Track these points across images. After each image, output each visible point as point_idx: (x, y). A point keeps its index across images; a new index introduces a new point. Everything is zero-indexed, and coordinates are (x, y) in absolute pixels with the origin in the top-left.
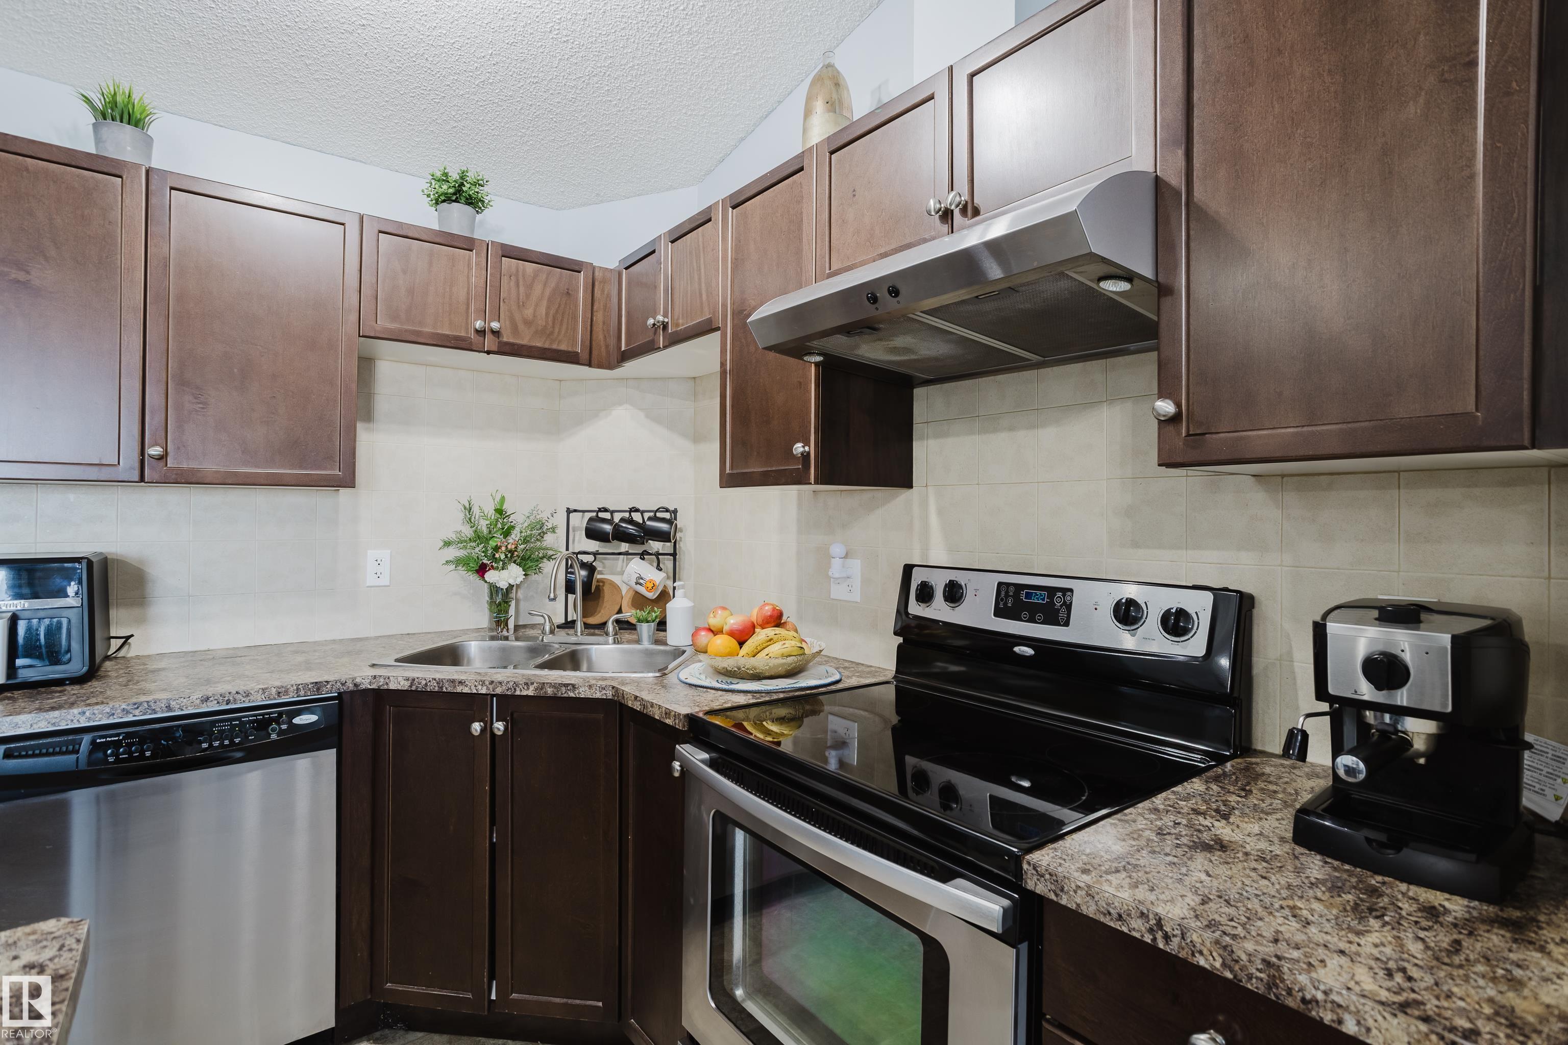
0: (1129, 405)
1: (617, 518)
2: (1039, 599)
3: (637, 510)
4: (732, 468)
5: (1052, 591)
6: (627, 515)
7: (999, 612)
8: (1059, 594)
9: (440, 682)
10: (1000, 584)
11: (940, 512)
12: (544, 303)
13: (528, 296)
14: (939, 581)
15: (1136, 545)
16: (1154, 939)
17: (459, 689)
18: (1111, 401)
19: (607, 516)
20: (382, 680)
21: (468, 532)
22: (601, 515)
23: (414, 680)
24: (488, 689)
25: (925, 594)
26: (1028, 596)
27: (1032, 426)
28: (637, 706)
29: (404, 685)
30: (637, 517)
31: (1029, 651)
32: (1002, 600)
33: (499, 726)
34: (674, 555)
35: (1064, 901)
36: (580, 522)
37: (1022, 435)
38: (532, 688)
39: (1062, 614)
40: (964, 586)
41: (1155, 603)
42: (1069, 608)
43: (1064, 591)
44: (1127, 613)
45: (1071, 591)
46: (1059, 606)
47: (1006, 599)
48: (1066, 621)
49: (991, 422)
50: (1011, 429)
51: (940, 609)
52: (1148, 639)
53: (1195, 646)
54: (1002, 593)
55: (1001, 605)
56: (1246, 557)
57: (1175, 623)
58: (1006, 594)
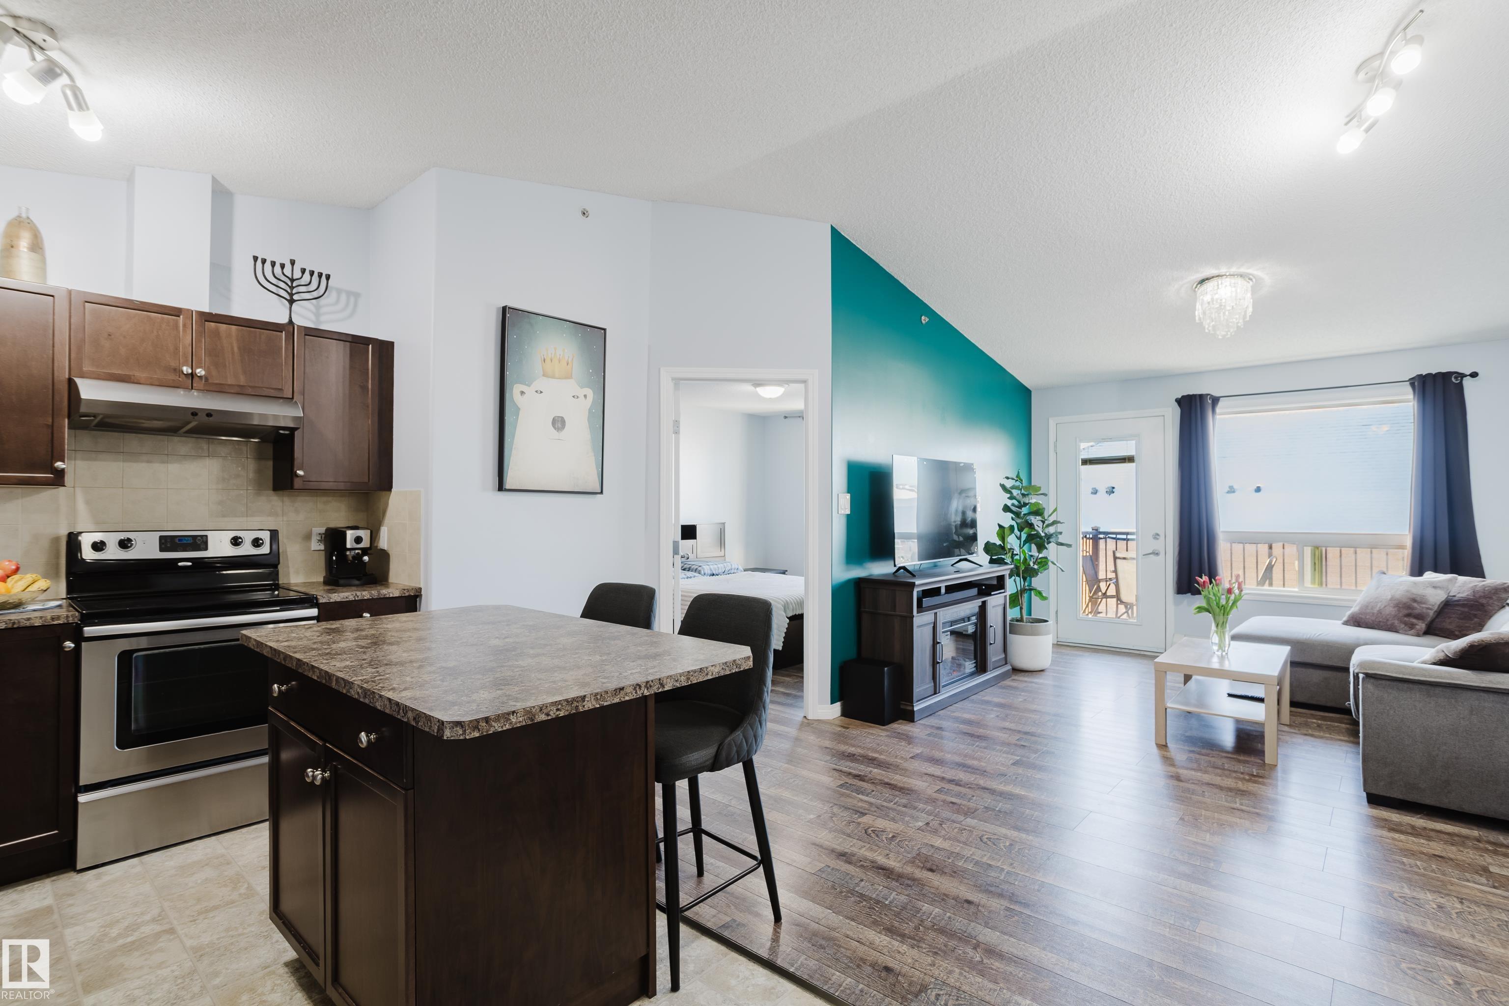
0: (221, 460)
2: (190, 541)
5: (195, 537)
7: (162, 550)
8: (199, 538)
10: (161, 537)
11: (88, 502)
14: (112, 540)
15: (224, 516)
25: (98, 546)
26: (180, 540)
27: (163, 462)
31: (190, 564)
32: (163, 544)
35: (331, 601)
37: (156, 466)
39: (203, 546)
40: (134, 540)
41: (248, 537)
42: (206, 543)
43: (202, 536)
44: (236, 542)
45: (206, 536)
46: (200, 543)
47: (166, 543)
48: (206, 549)
49: (133, 456)
50: (148, 462)
51: (113, 553)
52: (246, 550)
53: (265, 549)
54: (163, 541)
55: (163, 546)
56: (270, 518)
57: (257, 543)
58: (166, 541)
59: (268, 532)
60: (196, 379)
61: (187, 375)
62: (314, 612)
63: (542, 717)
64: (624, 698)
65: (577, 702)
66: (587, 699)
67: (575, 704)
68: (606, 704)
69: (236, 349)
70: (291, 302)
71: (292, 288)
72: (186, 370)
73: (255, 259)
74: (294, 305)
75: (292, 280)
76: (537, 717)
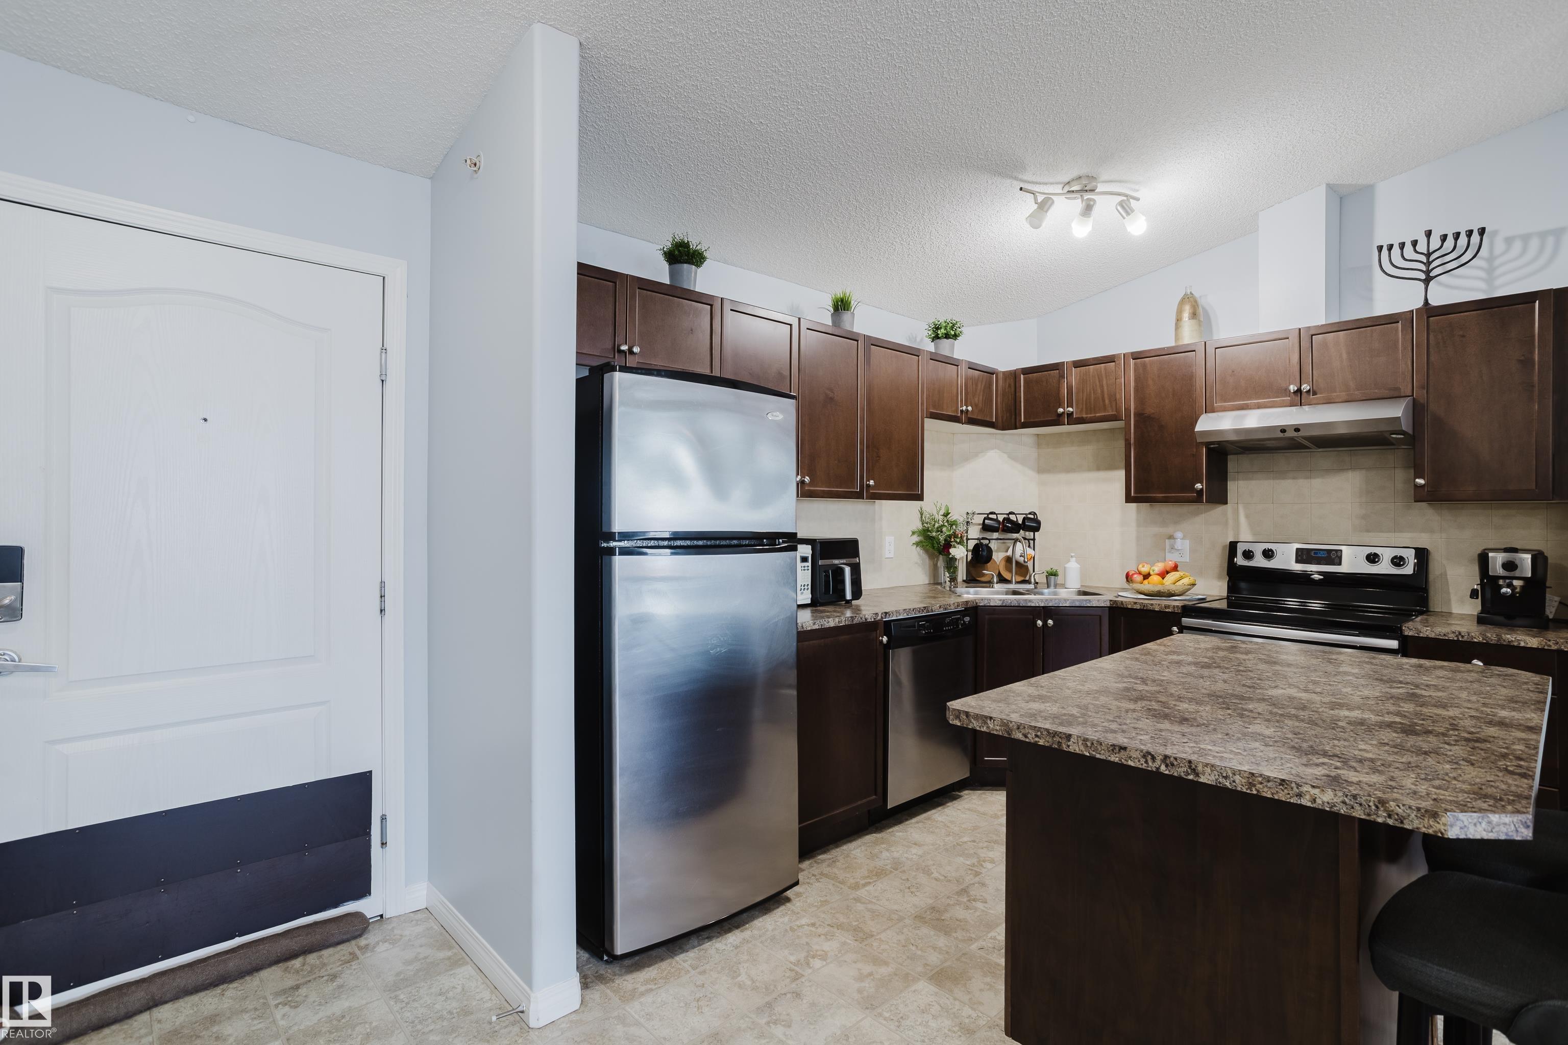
0: (1364, 472)
1: (1001, 518)
2: (1325, 555)
3: (1014, 514)
4: (1135, 493)
5: (1330, 551)
6: (1006, 516)
7: (1297, 561)
8: (1334, 552)
9: (1018, 601)
10: (1297, 549)
11: (1247, 517)
12: (982, 393)
13: (976, 390)
14: (1258, 549)
15: (1368, 531)
16: (1458, 638)
17: (1029, 604)
18: (1353, 469)
19: (994, 516)
20: (986, 601)
21: (920, 527)
22: (991, 516)
23: (1004, 600)
24: (1045, 604)
25: (1248, 555)
26: (1315, 553)
27: (1307, 478)
28: (1138, 607)
29: (999, 603)
30: (1013, 517)
31: (1322, 577)
32: (1300, 556)
33: (1050, 622)
34: (1034, 540)
35: (1421, 635)
36: (979, 519)
37: (1302, 482)
38: (1068, 602)
39: (1337, 560)
40: (1275, 551)
41: (1387, 554)
42: (1340, 558)
43: (1337, 551)
44: (1373, 558)
45: (1341, 551)
46: (1334, 557)
47: (1303, 556)
48: (1340, 564)
49: (1281, 475)
50: (1294, 478)
51: (1259, 562)
52: (1384, 568)
53: (1408, 570)
54: (1300, 553)
55: (1299, 558)
56: (1423, 535)
57: (1398, 561)
58: (1302, 554)
59: (1414, 551)
60: (1304, 395)
61: (1295, 392)
62: (1393, 644)
63: (1019, 736)
64: (1127, 761)
65: (1060, 737)
66: (1072, 740)
67: (1057, 739)
68: (1098, 756)
69: (1345, 356)
70: (1427, 281)
71: (1428, 263)
72: (1293, 388)
73: (1380, 248)
74: (1431, 283)
75: (1428, 255)
76: (1014, 733)
